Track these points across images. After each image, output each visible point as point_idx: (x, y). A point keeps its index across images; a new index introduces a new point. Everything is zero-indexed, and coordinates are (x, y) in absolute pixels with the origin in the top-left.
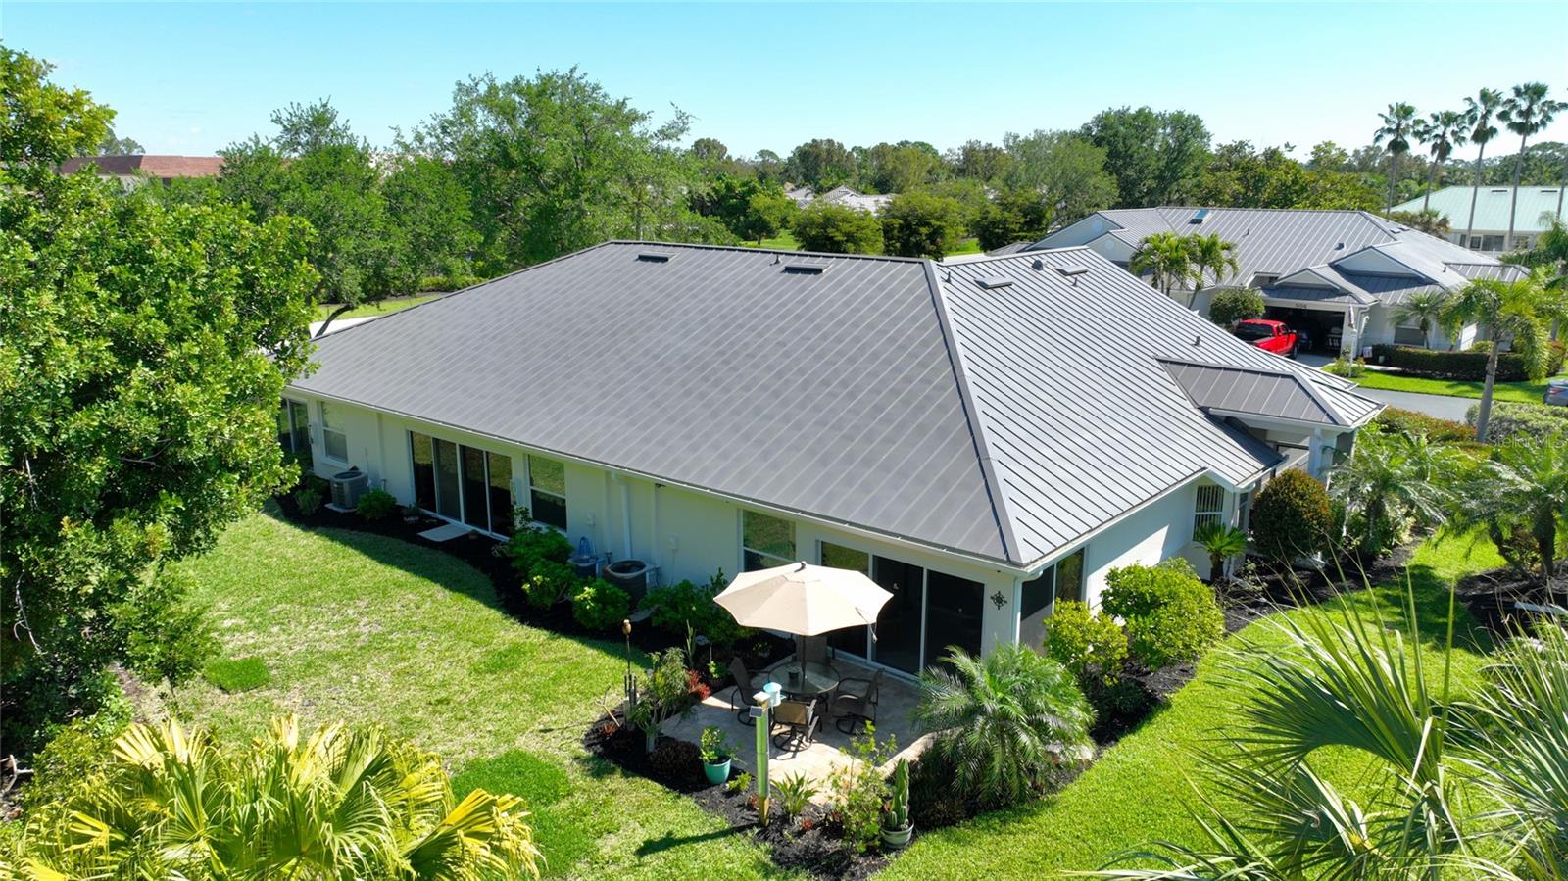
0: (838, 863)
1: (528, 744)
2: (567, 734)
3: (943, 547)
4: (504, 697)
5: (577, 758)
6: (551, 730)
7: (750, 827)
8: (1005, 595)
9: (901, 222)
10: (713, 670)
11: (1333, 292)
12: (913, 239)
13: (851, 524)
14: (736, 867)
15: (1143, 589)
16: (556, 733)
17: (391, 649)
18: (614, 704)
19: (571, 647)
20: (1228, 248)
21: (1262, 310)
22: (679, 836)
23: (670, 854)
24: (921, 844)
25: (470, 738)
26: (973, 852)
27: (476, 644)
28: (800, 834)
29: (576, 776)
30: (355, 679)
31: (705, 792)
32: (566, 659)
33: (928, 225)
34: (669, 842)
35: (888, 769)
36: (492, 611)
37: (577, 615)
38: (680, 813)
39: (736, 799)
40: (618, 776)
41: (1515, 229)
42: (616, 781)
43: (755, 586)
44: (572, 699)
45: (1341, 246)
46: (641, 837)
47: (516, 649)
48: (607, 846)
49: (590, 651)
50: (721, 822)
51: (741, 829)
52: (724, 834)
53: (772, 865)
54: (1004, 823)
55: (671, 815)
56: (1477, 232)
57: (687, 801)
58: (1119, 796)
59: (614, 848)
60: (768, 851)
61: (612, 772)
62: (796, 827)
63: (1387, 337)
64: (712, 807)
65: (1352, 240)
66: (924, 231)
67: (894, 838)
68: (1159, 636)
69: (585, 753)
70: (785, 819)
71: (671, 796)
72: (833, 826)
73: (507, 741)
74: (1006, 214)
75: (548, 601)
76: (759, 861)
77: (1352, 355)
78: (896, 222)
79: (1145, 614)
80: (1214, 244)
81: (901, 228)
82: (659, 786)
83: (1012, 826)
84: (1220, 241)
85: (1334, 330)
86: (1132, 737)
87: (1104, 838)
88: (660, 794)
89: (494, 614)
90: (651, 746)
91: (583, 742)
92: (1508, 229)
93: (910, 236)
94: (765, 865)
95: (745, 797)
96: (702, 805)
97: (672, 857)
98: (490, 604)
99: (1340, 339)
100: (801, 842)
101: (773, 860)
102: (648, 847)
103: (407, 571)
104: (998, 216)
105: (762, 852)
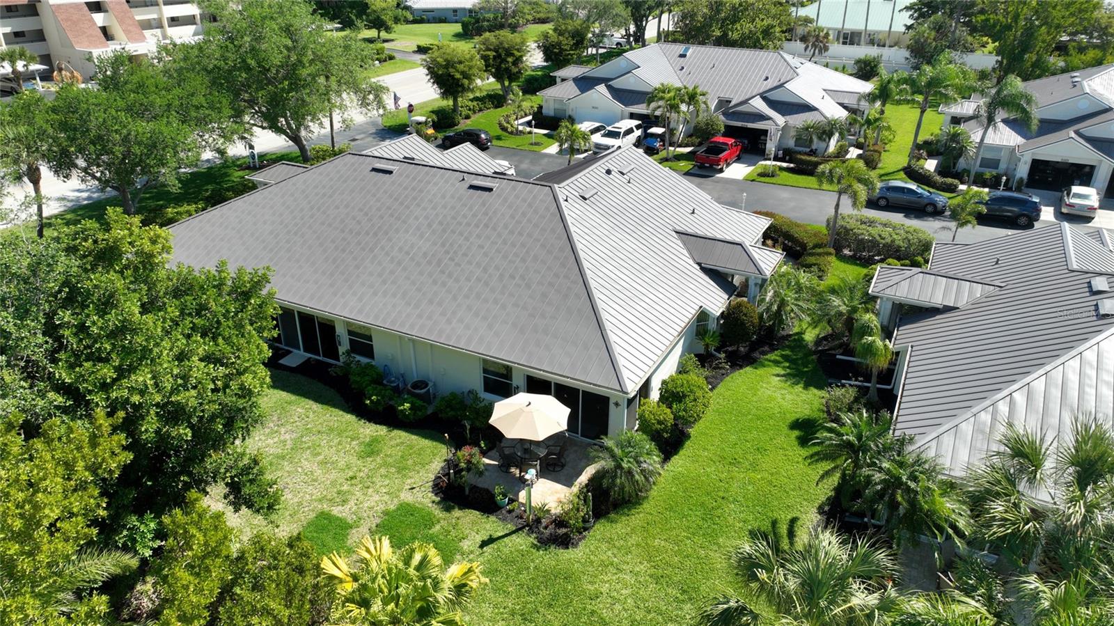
0: (566, 539)
1: (406, 497)
2: (423, 489)
3: (591, 384)
4: (383, 471)
5: (433, 502)
6: (414, 488)
7: (524, 527)
8: (620, 402)
9: (494, 54)
10: (483, 445)
11: (762, 117)
12: (503, 66)
13: (544, 371)
14: (524, 547)
15: (678, 390)
16: (418, 489)
17: (309, 448)
18: (439, 468)
19: (401, 435)
20: (704, 95)
21: (723, 129)
22: (495, 537)
23: (494, 546)
24: (597, 526)
25: (377, 498)
26: (619, 525)
27: (353, 439)
28: (546, 528)
29: (437, 512)
30: (300, 470)
31: (499, 512)
32: (402, 443)
33: (513, 55)
34: (491, 541)
35: (575, 489)
36: (349, 416)
37: (400, 417)
38: (493, 525)
39: (514, 514)
40: (456, 510)
41: (868, 28)
42: (457, 513)
43: (508, 415)
44: (417, 468)
45: (767, 78)
46: (479, 539)
47: (375, 441)
48: (466, 545)
49: (414, 437)
50: (511, 527)
51: (520, 529)
52: (513, 532)
53: (539, 544)
54: (629, 510)
55: (488, 526)
56: (846, 30)
57: (493, 518)
58: (673, 489)
59: (469, 546)
60: (535, 538)
61: (453, 508)
62: (544, 525)
63: (791, 143)
64: (504, 520)
65: (773, 73)
66: (510, 60)
67: (587, 525)
68: (686, 413)
69: (437, 499)
70: (538, 521)
71: (485, 516)
72: (560, 522)
73: (397, 497)
74: (561, 38)
75: (381, 408)
76: (533, 543)
77: (772, 156)
78: (491, 54)
79: (680, 402)
80: (696, 94)
81: (495, 57)
82: (478, 513)
83: (633, 511)
84: (699, 91)
85: (762, 138)
86: (676, 457)
87: (670, 511)
88: (479, 516)
89: (351, 418)
90: (467, 492)
91: (432, 492)
92: (864, 28)
93: (501, 63)
94: (536, 545)
95: (517, 512)
96: (500, 519)
97: (496, 547)
98: (348, 412)
99: (765, 144)
100: (547, 532)
101: (538, 542)
102: (484, 544)
103: (288, 392)
104: (556, 40)
105: (532, 539)
